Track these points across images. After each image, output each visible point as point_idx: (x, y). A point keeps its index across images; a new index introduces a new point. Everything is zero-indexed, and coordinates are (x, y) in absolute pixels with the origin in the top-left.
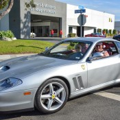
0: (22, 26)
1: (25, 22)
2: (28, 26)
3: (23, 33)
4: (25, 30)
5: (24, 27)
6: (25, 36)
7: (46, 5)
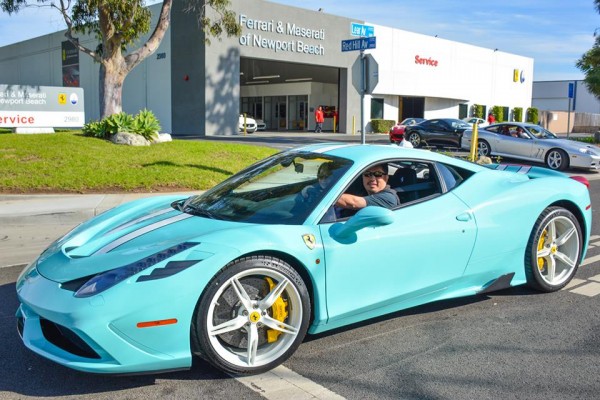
0: (209, 94)
1: (222, 83)
2: (229, 96)
3: (215, 119)
4: (220, 108)
5: (218, 98)
6: (222, 129)
7: (293, 28)
